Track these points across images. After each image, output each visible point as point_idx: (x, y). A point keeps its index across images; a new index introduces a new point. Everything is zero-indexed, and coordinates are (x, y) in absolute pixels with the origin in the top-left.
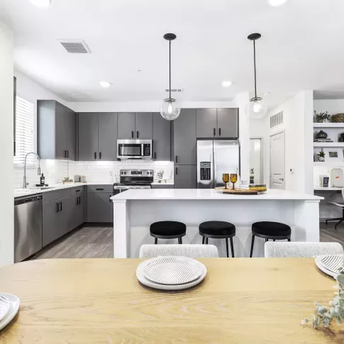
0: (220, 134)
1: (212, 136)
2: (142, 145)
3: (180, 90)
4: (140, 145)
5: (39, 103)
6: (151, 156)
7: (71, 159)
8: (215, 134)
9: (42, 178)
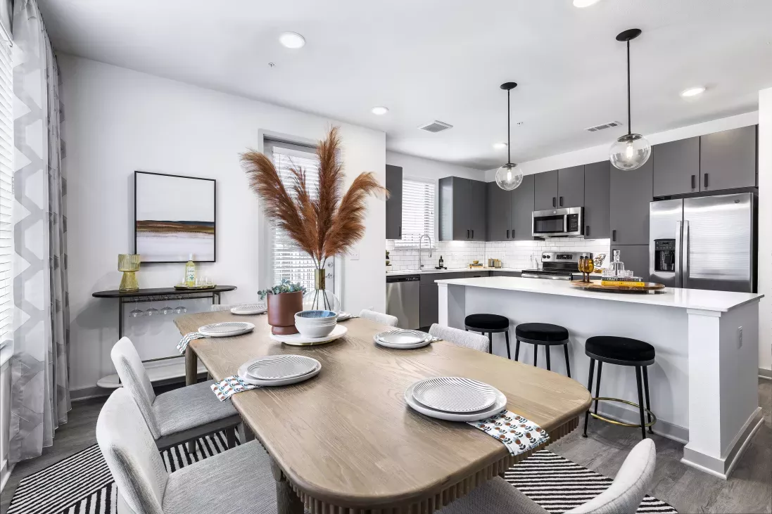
0: (706, 185)
1: (688, 190)
2: (565, 217)
3: (613, 125)
4: (562, 217)
5: (442, 182)
6: (578, 233)
7: (479, 239)
8: (693, 186)
9: (441, 260)
